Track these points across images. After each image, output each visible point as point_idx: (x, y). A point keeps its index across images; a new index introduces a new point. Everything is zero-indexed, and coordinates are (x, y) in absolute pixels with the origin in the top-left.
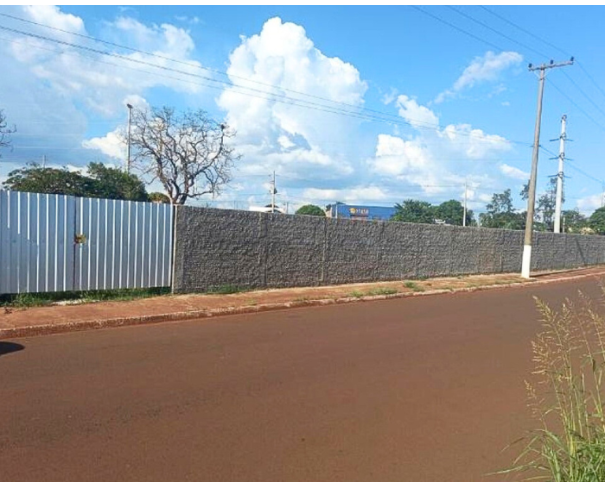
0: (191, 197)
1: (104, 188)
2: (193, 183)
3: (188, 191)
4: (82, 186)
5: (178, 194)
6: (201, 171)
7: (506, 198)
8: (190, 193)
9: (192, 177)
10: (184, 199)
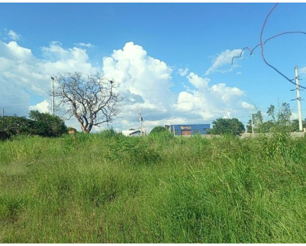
0: (95, 125)
1: (40, 125)
2: (96, 117)
3: (93, 122)
4: (27, 125)
5: (87, 124)
6: (100, 109)
7: (259, 115)
8: (94, 123)
9: (95, 113)
10: (91, 126)
